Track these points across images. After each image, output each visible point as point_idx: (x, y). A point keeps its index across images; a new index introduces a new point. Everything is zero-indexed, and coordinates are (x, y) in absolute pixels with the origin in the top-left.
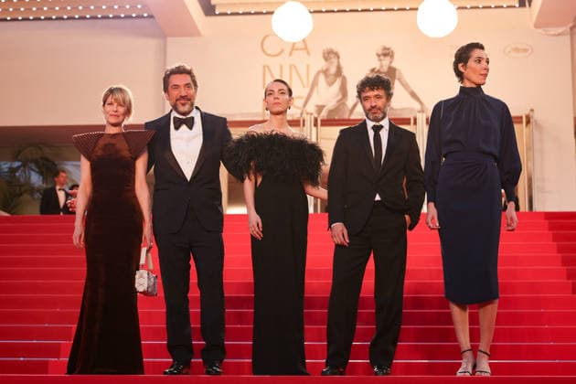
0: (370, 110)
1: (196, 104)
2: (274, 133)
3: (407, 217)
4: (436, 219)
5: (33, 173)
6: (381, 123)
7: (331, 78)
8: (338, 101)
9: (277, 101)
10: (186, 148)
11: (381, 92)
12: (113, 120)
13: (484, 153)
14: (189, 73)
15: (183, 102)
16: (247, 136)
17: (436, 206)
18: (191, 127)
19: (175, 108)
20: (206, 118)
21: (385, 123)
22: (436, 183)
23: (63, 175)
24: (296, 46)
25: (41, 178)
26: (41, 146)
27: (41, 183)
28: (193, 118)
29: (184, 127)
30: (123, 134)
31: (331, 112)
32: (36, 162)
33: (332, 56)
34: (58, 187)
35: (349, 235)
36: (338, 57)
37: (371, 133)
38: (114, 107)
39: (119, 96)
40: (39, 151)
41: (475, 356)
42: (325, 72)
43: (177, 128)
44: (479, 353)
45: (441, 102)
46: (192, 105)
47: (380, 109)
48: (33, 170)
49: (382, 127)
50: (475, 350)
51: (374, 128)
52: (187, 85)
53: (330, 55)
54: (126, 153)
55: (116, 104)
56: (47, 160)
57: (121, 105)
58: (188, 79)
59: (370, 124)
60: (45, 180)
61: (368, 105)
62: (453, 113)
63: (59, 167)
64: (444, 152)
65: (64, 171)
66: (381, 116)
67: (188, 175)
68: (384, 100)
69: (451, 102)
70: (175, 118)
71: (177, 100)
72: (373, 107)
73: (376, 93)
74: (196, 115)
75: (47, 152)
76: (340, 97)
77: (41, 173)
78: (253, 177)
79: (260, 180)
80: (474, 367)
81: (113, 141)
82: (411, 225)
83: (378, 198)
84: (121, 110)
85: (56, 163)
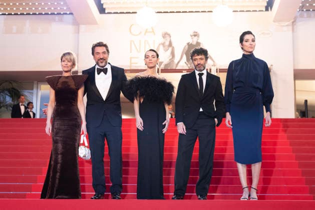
0: (197, 65)
1: (108, 62)
2: (150, 76)
3: (216, 119)
4: (230, 121)
5: (7, 96)
6: (203, 72)
7: (167, 47)
8: (170, 60)
9: (150, 61)
10: (103, 83)
11: (203, 57)
12: (66, 69)
13: (254, 87)
14: (105, 46)
15: (101, 61)
16: (136, 78)
17: (230, 114)
18: (106, 73)
19: (97, 64)
20: (114, 69)
21: (205, 72)
22: (230, 103)
23: (23, 97)
24: (148, 31)
25: (11, 99)
26: (12, 82)
27: (11, 101)
28: (107, 69)
29: (102, 73)
30: (72, 76)
31: (166, 65)
32: (9, 90)
33: (167, 36)
34: (20, 104)
35: (186, 129)
36: (170, 37)
37: (198, 77)
38: (66, 63)
39: (68, 57)
40: (10, 85)
41: (250, 190)
42: (163, 44)
43: (98, 74)
44: (252, 189)
45: (233, 61)
46: (106, 62)
47: (202, 65)
48: (7, 95)
49: (203, 74)
50: (250, 187)
51: (199, 74)
52: (104, 53)
53: (166, 35)
54: (73, 86)
55: (66, 61)
56: (14, 89)
57: (69, 62)
58: (104, 49)
59: (197, 73)
60: (13, 100)
61: (196, 63)
62: (239, 67)
63: (21, 93)
64: (234, 87)
65: (23, 96)
66: (203, 68)
67: (104, 97)
68: (204, 60)
69: (238, 61)
70: (98, 68)
71: (99, 60)
72: (199, 64)
73: (200, 57)
74: (109, 67)
75: (15, 85)
76: (171, 57)
77: (11, 96)
78: (138, 99)
79: (142, 101)
80: (249, 196)
81: (67, 80)
82: (218, 124)
83: (201, 110)
84: (70, 64)
85: (20, 91)
